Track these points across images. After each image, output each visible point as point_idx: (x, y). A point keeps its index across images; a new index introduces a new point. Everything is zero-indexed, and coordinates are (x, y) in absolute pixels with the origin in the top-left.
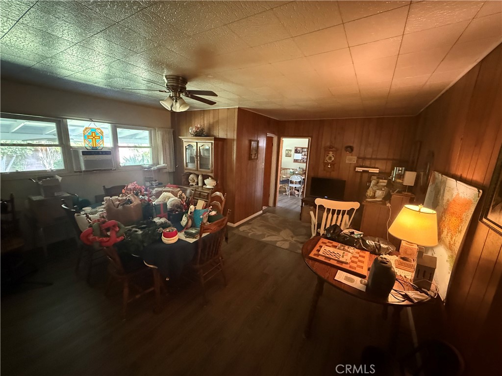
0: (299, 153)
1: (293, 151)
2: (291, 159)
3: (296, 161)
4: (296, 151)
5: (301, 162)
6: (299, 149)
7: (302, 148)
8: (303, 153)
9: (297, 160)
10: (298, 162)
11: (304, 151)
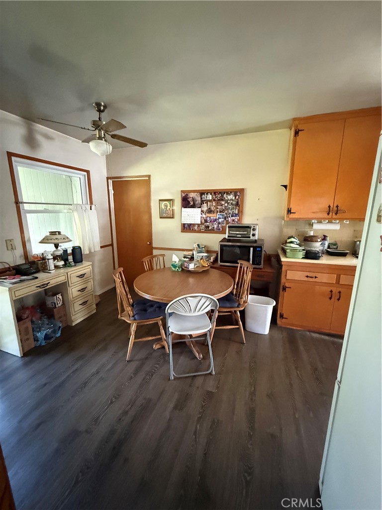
0: (193, 206)
1: (178, 202)
2: (172, 225)
3: (187, 228)
4: (187, 202)
5: (199, 232)
6: (192, 195)
7: (202, 193)
8: (205, 207)
9: (190, 225)
10: (195, 231)
11: (207, 201)
